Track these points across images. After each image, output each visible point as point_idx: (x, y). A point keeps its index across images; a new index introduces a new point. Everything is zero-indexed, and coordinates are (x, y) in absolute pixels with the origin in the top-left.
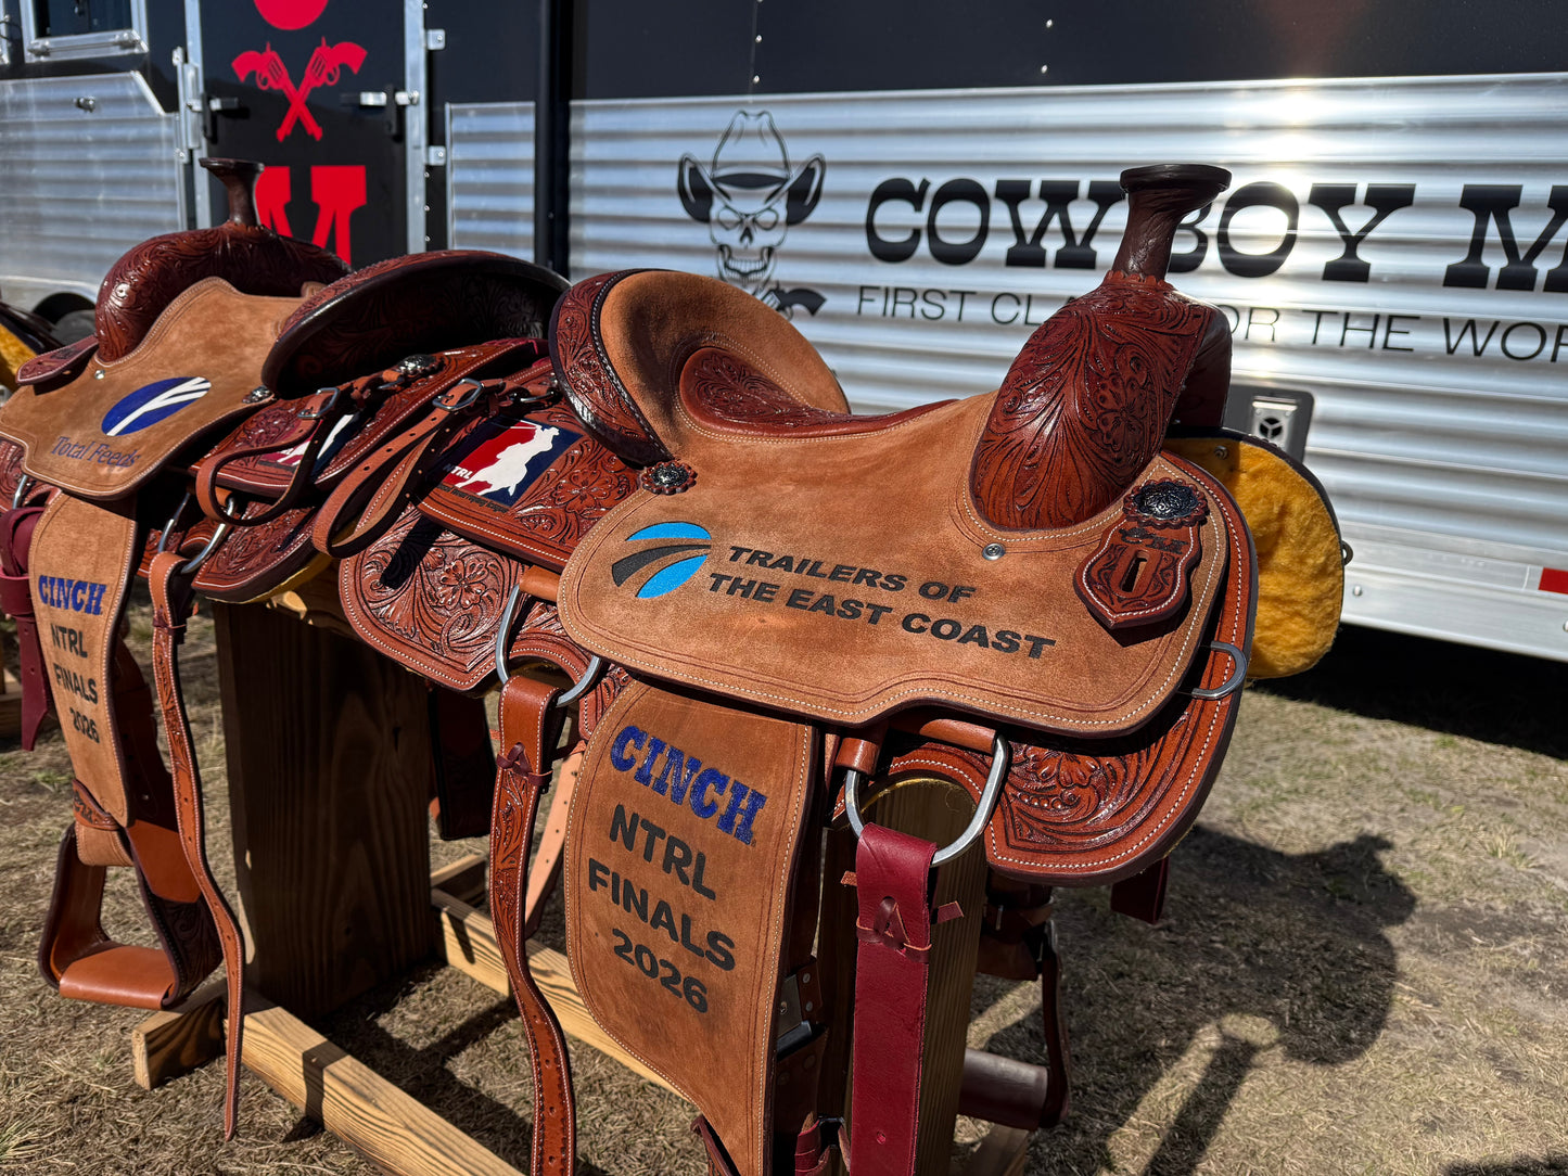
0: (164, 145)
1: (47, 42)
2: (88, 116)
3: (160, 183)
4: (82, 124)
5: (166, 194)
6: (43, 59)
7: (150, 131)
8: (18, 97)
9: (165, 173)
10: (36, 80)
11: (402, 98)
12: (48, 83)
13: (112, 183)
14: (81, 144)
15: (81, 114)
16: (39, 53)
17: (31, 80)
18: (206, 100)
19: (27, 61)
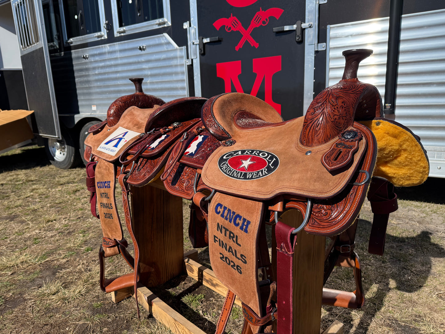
0: (179, 59)
1: (124, 28)
2: (143, 52)
3: (176, 73)
4: (140, 55)
5: (180, 77)
6: (122, 34)
7: (172, 55)
8: (111, 50)
9: (179, 69)
10: (120, 42)
11: (303, 26)
12: (125, 43)
13: (152, 76)
14: (139, 63)
15: (140, 52)
16: (120, 33)
17: (117, 43)
18: (201, 39)
19: (115, 36)
